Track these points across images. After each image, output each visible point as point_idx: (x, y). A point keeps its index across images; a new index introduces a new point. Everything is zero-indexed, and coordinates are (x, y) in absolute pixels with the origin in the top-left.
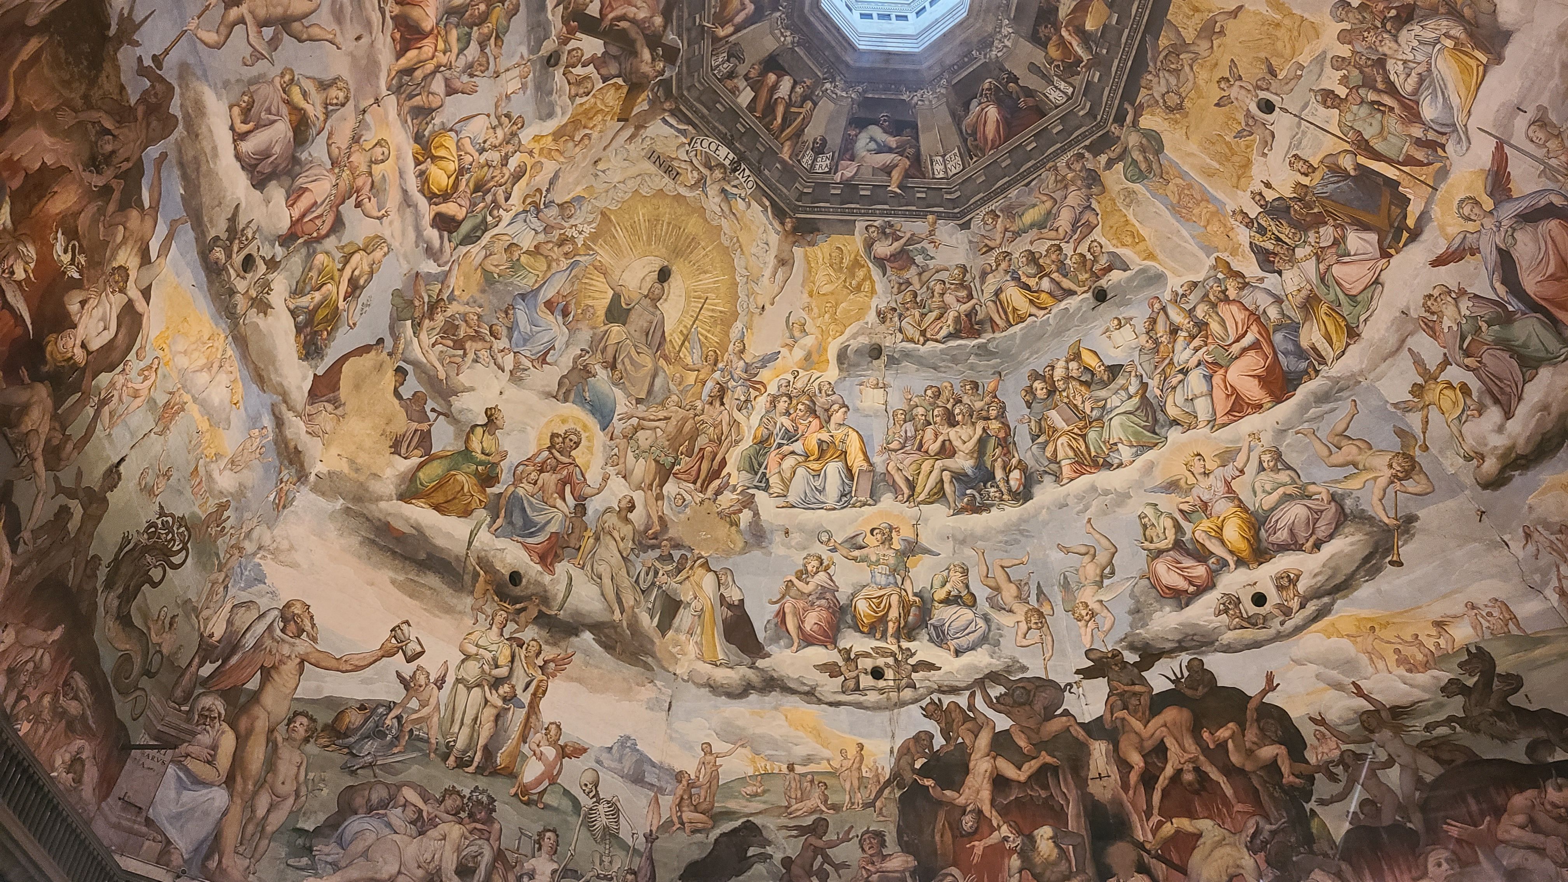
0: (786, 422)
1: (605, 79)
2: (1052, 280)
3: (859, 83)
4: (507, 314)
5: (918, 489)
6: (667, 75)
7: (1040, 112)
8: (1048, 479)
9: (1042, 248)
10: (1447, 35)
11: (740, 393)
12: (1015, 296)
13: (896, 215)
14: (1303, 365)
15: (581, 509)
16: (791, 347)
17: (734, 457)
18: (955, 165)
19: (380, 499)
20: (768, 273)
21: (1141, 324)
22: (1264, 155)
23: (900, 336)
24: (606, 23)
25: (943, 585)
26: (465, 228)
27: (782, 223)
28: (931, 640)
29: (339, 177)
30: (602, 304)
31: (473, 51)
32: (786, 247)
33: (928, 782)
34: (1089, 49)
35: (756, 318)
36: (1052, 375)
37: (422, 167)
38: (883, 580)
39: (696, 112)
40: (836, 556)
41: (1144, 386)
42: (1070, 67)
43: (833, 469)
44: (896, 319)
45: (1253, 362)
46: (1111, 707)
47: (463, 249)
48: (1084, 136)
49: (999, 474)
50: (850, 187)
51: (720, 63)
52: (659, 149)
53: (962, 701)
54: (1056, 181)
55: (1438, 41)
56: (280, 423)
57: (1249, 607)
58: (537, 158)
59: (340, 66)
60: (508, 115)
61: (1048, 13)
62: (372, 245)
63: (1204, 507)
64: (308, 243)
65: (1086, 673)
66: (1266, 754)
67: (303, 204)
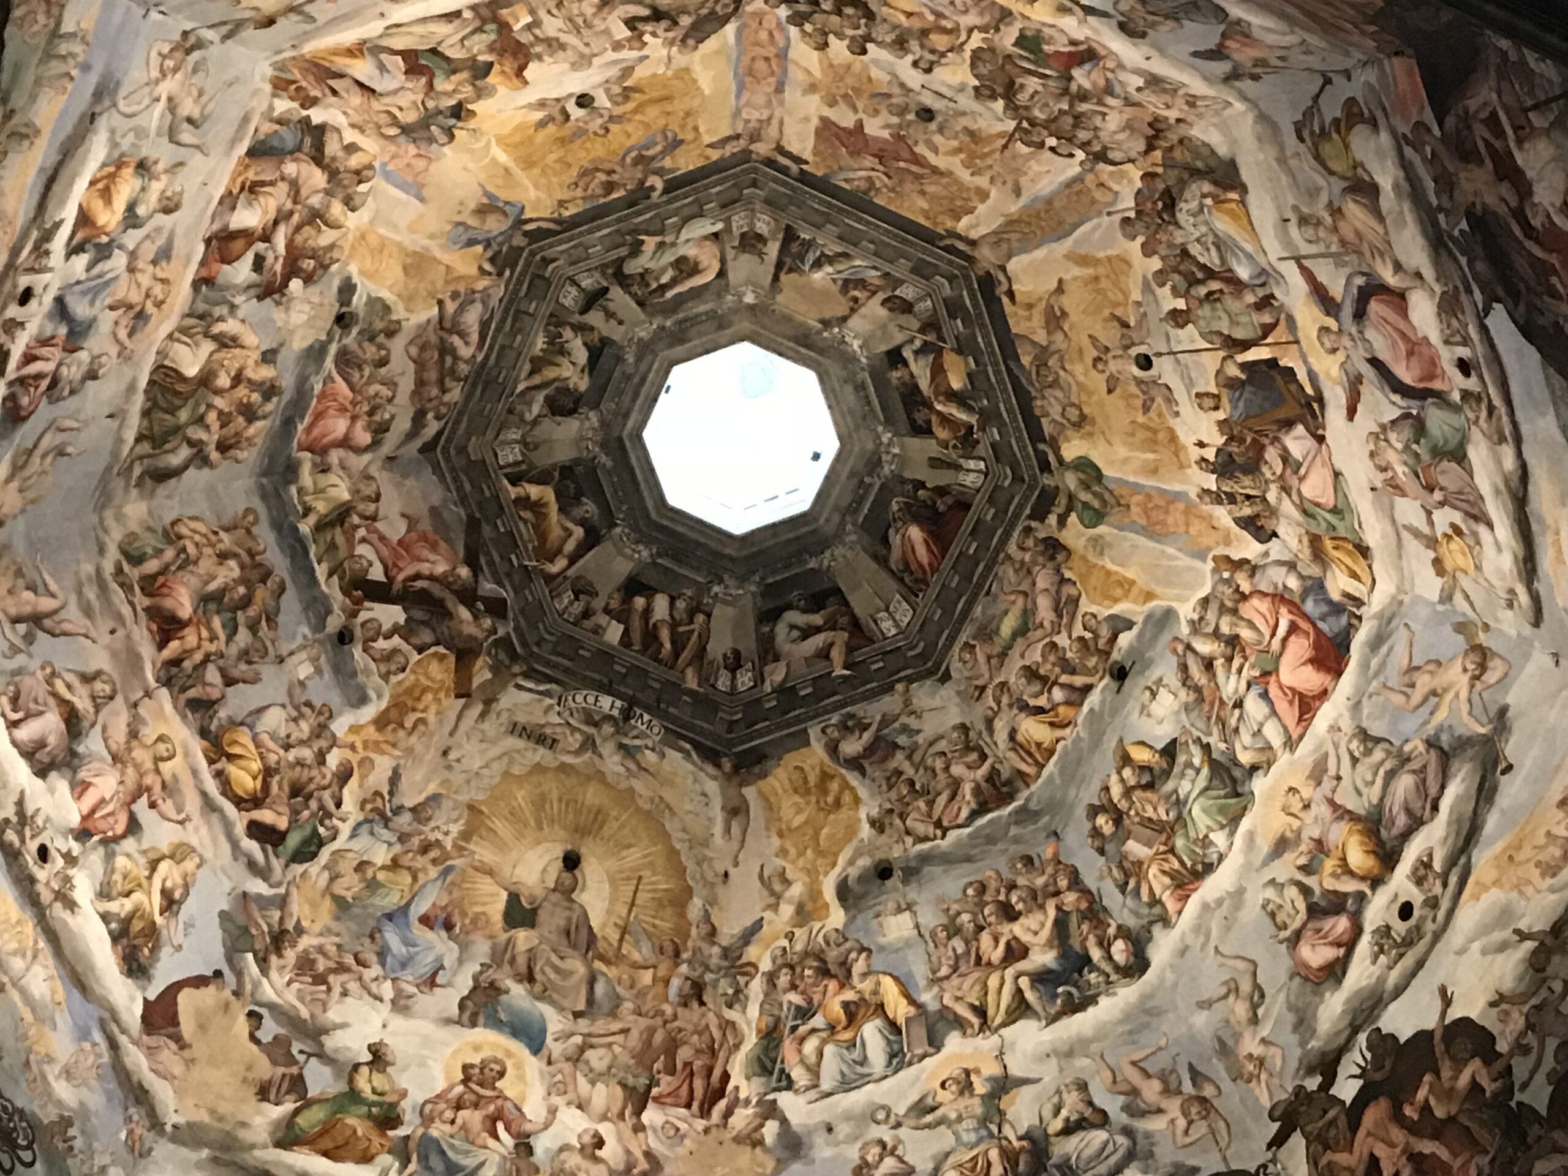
0: (795, 998)
1: (420, 650)
2: (1063, 686)
3: (753, 573)
4: (372, 937)
5: (991, 1012)
6: (501, 632)
7: (963, 505)
8: (1157, 930)
9: (1035, 656)
10: (1204, 196)
12: (1033, 729)
13: (854, 702)
14: (1344, 620)
15: (524, 1147)
16: (775, 907)
17: (738, 1067)
18: (904, 614)
19: (253, 1147)
20: (718, 829)
21: (1172, 678)
22: (1177, 414)
23: (909, 840)
24: (397, 586)
27: (718, 766)
29: (123, 774)
31: (243, 637)
32: (732, 791)
34: (970, 409)
35: (721, 891)
36: (1110, 800)
37: (218, 766)
38: (972, 1137)
39: (555, 666)
40: (903, 1132)
41: (1207, 748)
42: (967, 440)
43: (871, 1032)
44: (898, 821)
45: (1300, 647)
47: (298, 869)
48: (1021, 506)
49: (1096, 954)
50: (786, 692)
51: (567, 604)
52: (522, 718)
54: (1016, 571)
55: (1202, 206)
56: (114, 1045)
57: (1400, 927)
58: (362, 753)
59: (99, 659)
60: (308, 704)
61: (911, 395)
62: (179, 853)
63: (1320, 846)
64: (105, 842)
65: (1278, 1141)
66: (1464, 1080)
67: (90, 799)
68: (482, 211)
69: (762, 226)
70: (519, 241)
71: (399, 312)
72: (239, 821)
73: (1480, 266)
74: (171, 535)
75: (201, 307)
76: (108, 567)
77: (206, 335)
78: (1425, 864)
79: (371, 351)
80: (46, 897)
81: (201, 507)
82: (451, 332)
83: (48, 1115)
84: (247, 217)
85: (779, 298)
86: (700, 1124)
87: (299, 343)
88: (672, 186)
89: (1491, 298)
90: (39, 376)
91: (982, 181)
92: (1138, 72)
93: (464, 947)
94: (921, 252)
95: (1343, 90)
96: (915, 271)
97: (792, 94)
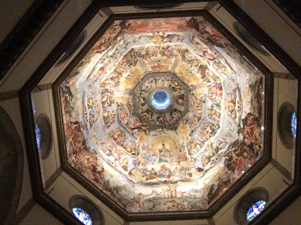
0: (190, 147)
1: (141, 132)
2: (200, 106)
3: (168, 112)
4: (148, 159)
5: (208, 138)
6: (147, 128)
7: (183, 95)
8: (219, 123)
9: (196, 105)
11: (183, 149)
12: (200, 112)
13: (183, 118)
14: (220, 85)
15: (170, 171)
16: (184, 140)
18: (183, 108)
19: (144, 181)
20: (176, 136)
21: (209, 99)
22: (196, 75)
24: (136, 128)
25: (218, 144)
26: (136, 154)
28: (220, 150)
29: (117, 154)
30: (158, 151)
31: (123, 138)
32: (176, 132)
33: (229, 162)
34: (179, 86)
35: (179, 141)
36: (209, 114)
37: (126, 150)
38: (211, 150)
39: (154, 128)
40: (205, 153)
41: (215, 104)
42: (180, 89)
43: (198, 146)
44: (192, 126)
45: (218, 90)
46: (242, 135)
47: (138, 156)
48: (188, 92)
49: (215, 128)
50: (176, 121)
51: (152, 122)
52: (153, 134)
53: (228, 152)
54: (191, 98)
56: (127, 177)
57: (239, 109)
58: (139, 144)
59: (110, 144)
60: (132, 141)
61: (174, 88)
62: (126, 158)
63: (229, 106)
64: (118, 160)
65: (239, 135)
66: (251, 119)
67: (115, 157)
68: (126, 90)
69: (152, 79)
70: (131, 92)
71: (123, 103)
72: (130, 154)
73: (211, 43)
74: (112, 131)
75: (104, 109)
76: (108, 136)
77: (106, 112)
78: (238, 102)
79: (122, 108)
80: (114, 167)
81: (114, 128)
82: (129, 102)
83: (123, 186)
84: (104, 100)
85: (157, 85)
86: (186, 162)
87: (115, 109)
88: (142, 80)
89: (213, 45)
90: (92, 121)
91: (168, 64)
92: (174, 45)
93: (157, 156)
94: (167, 74)
95: (191, 36)
96: (167, 76)
97: (147, 66)
